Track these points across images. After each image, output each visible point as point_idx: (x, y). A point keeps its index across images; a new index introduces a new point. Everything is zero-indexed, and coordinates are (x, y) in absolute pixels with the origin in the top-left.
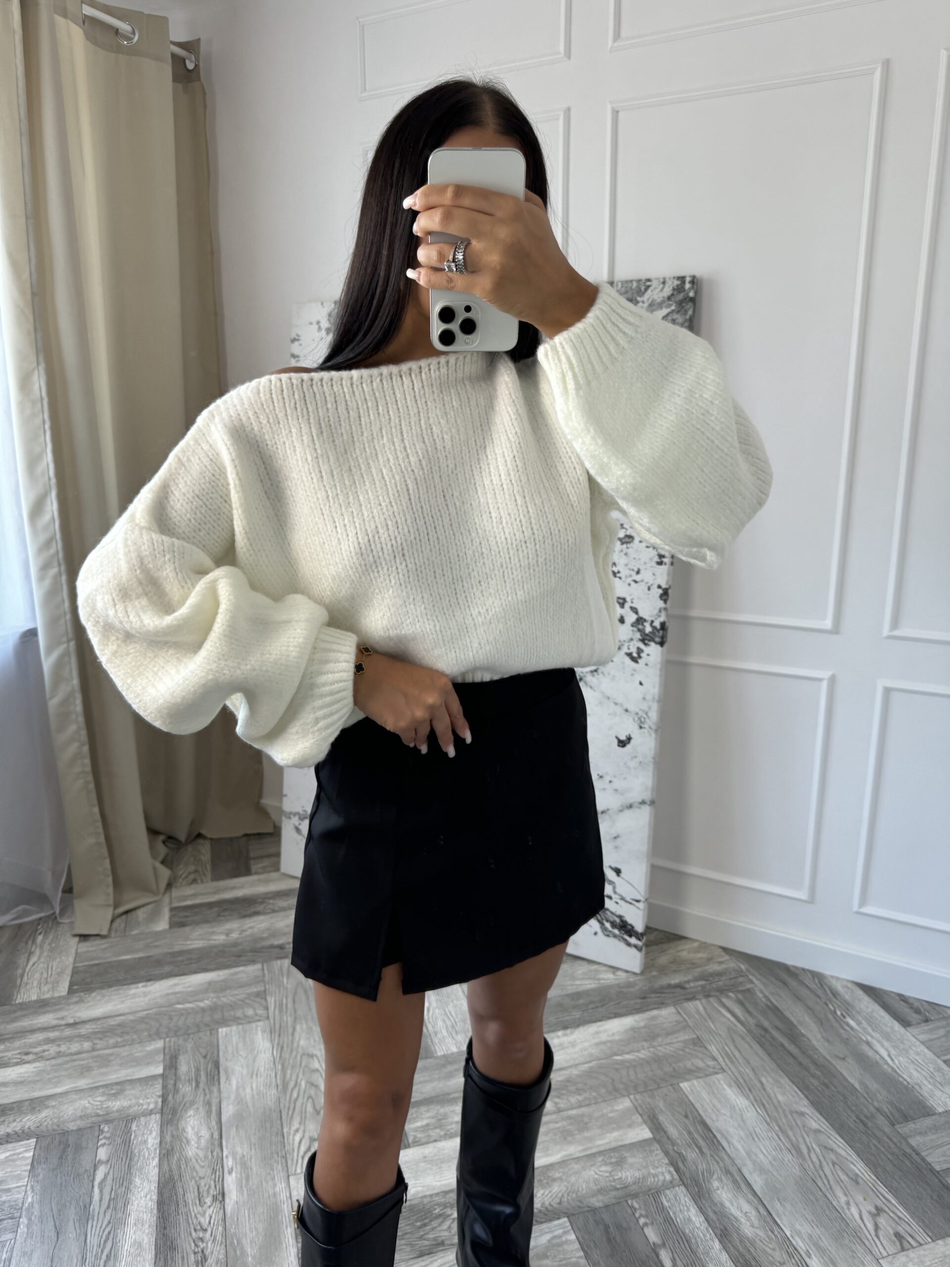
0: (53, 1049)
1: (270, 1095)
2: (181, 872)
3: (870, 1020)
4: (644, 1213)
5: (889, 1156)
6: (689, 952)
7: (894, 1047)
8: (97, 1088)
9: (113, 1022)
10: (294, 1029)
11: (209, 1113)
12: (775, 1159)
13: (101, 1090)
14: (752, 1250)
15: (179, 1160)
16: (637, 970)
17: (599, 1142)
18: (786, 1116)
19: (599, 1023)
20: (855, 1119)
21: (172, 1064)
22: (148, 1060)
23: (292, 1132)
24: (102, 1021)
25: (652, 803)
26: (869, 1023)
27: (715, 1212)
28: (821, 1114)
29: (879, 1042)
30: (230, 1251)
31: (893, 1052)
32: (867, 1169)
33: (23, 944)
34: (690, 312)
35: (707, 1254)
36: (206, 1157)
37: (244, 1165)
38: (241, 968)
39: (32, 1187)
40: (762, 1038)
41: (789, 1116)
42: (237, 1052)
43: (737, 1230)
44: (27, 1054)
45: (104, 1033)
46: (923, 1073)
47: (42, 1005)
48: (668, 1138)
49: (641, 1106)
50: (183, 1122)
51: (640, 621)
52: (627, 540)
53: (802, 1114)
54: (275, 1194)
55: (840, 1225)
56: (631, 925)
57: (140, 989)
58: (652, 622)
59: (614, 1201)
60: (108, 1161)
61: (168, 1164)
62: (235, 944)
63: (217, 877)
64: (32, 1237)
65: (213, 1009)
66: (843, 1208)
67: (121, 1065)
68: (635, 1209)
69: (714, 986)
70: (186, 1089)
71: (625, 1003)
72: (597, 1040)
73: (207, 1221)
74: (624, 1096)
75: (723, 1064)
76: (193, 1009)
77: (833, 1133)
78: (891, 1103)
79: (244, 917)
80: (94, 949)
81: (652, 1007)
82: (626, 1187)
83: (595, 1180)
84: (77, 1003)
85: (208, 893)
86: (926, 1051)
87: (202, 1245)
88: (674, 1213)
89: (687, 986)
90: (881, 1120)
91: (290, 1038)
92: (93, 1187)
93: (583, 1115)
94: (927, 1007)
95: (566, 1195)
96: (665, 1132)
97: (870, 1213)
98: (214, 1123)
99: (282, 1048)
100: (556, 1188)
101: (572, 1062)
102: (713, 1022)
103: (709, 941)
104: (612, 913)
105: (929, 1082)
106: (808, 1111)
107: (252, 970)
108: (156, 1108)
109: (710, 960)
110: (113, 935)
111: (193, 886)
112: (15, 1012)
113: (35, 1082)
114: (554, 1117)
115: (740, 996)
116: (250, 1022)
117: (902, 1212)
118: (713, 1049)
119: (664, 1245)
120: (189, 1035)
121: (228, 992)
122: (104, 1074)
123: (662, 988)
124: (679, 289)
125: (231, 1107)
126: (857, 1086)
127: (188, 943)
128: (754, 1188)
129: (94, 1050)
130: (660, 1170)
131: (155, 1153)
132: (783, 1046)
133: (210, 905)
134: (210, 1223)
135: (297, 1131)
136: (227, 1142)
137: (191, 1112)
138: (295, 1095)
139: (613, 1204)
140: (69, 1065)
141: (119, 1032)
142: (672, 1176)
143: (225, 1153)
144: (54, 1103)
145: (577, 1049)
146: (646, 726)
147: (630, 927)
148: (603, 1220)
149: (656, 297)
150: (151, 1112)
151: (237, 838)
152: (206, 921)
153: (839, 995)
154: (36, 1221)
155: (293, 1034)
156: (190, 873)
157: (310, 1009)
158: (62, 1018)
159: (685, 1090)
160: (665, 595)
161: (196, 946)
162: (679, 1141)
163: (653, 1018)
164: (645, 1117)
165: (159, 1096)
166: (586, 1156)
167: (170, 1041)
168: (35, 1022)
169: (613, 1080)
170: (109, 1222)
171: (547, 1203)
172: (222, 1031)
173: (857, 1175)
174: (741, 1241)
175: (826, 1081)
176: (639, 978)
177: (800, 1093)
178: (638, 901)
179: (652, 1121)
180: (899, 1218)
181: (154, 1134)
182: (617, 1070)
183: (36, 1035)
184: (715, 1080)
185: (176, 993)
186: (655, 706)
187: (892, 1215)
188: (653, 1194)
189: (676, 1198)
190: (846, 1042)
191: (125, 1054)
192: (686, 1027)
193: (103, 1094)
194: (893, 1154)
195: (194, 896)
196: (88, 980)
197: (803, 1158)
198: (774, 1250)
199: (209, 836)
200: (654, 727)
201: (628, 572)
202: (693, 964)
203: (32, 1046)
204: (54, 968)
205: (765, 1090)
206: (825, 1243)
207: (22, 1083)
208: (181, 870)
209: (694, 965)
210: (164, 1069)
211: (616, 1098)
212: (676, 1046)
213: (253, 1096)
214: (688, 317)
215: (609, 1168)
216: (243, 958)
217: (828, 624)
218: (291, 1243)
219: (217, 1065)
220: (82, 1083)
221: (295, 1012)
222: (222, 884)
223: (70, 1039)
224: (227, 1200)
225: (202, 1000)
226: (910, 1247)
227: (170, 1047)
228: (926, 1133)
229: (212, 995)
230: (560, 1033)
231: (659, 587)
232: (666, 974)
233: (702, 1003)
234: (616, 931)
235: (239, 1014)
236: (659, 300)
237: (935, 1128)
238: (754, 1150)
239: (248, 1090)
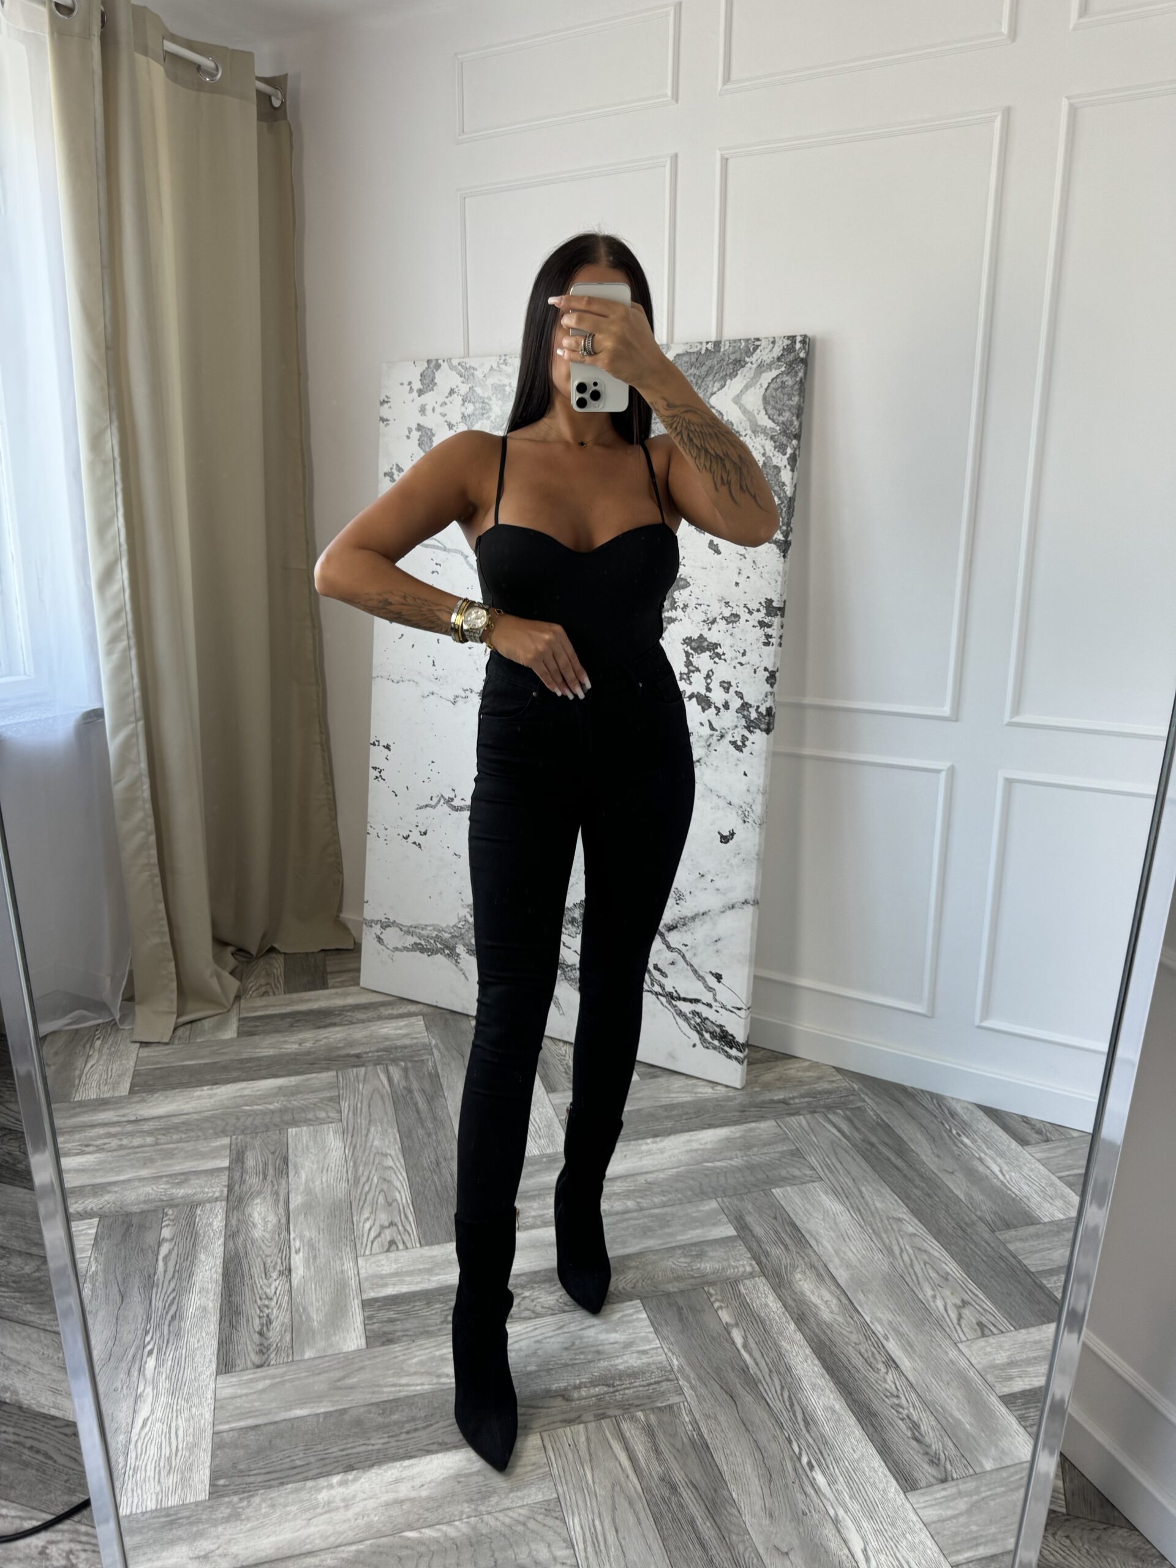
0: (114, 1142)
1: (341, 1188)
2: (251, 985)
3: (987, 1140)
4: (719, 1298)
5: (984, 1258)
6: (798, 1071)
7: (1006, 1163)
8: (161, 1177)
9: (176, 1120)
10: (368, 1130)
11: (277, 1201)
12: (864, 1257)
13: (165, 1179)
14: (828, 1332)
15: (245, 1240)
16: (739, 1087)
17: (679, 1238)
18: (882, 1221)
19: (691, 1133)
20: (954, 1225)
21: (238, 1158)
22: (215, 1153)
23: (362, 1220)
24: (167, 1119)
25: (756, 903)
26: (985, 1141)
27: (794, 1300)
28: (920, 1221)
29: (992, 1158)
30: (296, 1317)
31: (1005, 1168)
32: (959, 1269)
33: (80, 1048)
34: (801, 374)
35: (781, 1334)
36: (273, 1239)
37: (311, 1246)
38: (314, 1075)
39: (96, 1258)
40: (868, 1153)
41: (886, 1221)
42: (307, 1150)
43: (816, 1315)
44: (87, 1146)
45: (167, 1130)
46: (1035, 1187)
47: (102, 1104)
48: (753, 1236)
49: (727, 1207)
50: (250, 1209)
51: (745, 706)
52: (733, 619)
53: (900, 1220)
54: (342, 1272)
55: (923, 1314)
56: (732, 1035)
57: (206, 1091)
58: (758, 707)
59: (690, 1287)
60: (172, 1239)
61: (234, 1243)
62: (308, 1053)
63: (289, 990)
64: (96, 1300)
65: (283, 1111)
66: (928, 1301)
67: (186, 1158)
68: (711, 1295)
69: (822, 1103)
70: (253, 1181)
71: (724, 1115)
72: (688, 1148)
73: (273, 1292)
74: (711, 1198)
75: (822, 1174)
76: (261, 1110)
77: (930, 1237)
78: (995, 1213)
79: (319, 1027)
80: (156, 1054)
81: (750, 1119)
82: (703, 1276)
83: (672, 1270)
84: (138, 1102)
85: (280, 1005)
86: (1041, 1167)
87: (267, 1311)
88: (751, 1299)
89: (792, 1102)
90: (981, 1227)
91: (364, 1139)
92: (157, 1260)
93: (666, 1214)
94: (1050, 1128)
95: (640, 1281)
96: (751, 1231)
97: (955, 1305)
98: (281, 1211)
99: (355, 1147)
100: (630, 1275)
101: (659, 1167)
102: (815, 1136)
103: (821, 1061)
104: (712, 1022)
105: (1039, 1196)
106: (905, 1217)
107: (327, 1076)
108: (221, 1196)
109: (819, 1078)
110: (176, 1041)
111: (264, 998)
112: (74, 1108)
113: (97, 1170)
114: (635, 1214)
115: (848, 1113)
116: (321, 1124)
117: (989, 1305)
118: (813, 1160)
119: (737, 1325)
120: (257, 1133)
121: (299, 1096)
122: (168, 1165)
123: (764, 1102)
124: (789, 349)
125: (299, 1197)
126: (962, 1197)
127: (258, 1050)
128: (839, 1282)
129: (157, 1144)
130: (741, 1263)
131: (221, 1234)
132: (889, 1160)
133: (283, 1016)
134: (275, 1293)
135: (368, 1219)
136: (295, 1226)
137: (259, 1201)
138: (366, 1188)
139: (688, 1290)
140: (132, 1156)
141: (184, 1129)
142: (753, 1268)
143: (292, 1235)
144: (116, 1189)
145: (666, 1155)
146: (750, 820)
147: (731, 1038)
148: (676, 1302)
149: (765, 358)
150: (217, 1199)
151: (313, 953)
152: (277, 1031)
153: (957, 1115)
154: (101, 1286)
155: (367, 1135)
156: (261, 986)
157: (386, 1113)
158: (124, 1116)
159: (777, 1196)
160: (772, 678)
161: (266, 1054)
162: (764, 1239)
163: (751, 1130)
164: (732, 1217)
165: (225, 1186)
166: (668, 1249)
167: (236, 1139)
168: (95, 1118)
169: (701, 1184)
170: (174, 1290)
171: (620, 1287)
172: (292, 1131)
173: (948, 1273)
174: (818, 1325)
175: (930, 1192)
176: (740, 1092)
177: (900, 1202)
178: (739, 1009)
179: (738, 1221)
180: (984, 1309)
181: (220, 1218)
182: (706, 1175)
183: (96, 1130)
184: (812, 1188)
185: (245, 1096)
186: (760, 799)
187: (977, 1307)
188: (731, 1285)
189: (754, 1287)
190: (957, 1158)
191: (190, 1148)
192: (785, 1139)
193: (167, 1183)
194: (988, 1256)
195: (266, 1007)
196: (150, 1083)
197: (894, 1257)
198: (851, 1333)
199: (282, 951)
200: (758, 821)
201: (734, 654)
202: (800, 1081)
203: (92, 1139)
204: (114, 1071)
205: (863, 1198)
206: (905, 1328)
207: (83, 1170)
208: (252, 983)
209: (801, 1083)
210: (231, 1163)
211: (703, 1200)
212: (772, 1156)
213: (323, 1189)
214: (798, 379)
215: (688, 1260)
216: (315, 1066)
217: (946, 710)
218: (357, 1311)
219: (286, 1160)
220: (145, 1173)
221: (370, 1115)
222: (295, 996)
223: (132, 1134)
224: (293, 1275)
225: (270, 1104)
226: (990, 1333)
227: (237, 1144)
228: (1027, 1239)
229: (282, 1098)
230: (649, 1141)
231: (766, 669)
232: (769, 1090)
233: (805, 1118)
234: (716, 1043)
235: (310, 1116)
236: (768, 361)
237: (1037, 1236)
238: (843, 1249)
239: (318, 1183)
